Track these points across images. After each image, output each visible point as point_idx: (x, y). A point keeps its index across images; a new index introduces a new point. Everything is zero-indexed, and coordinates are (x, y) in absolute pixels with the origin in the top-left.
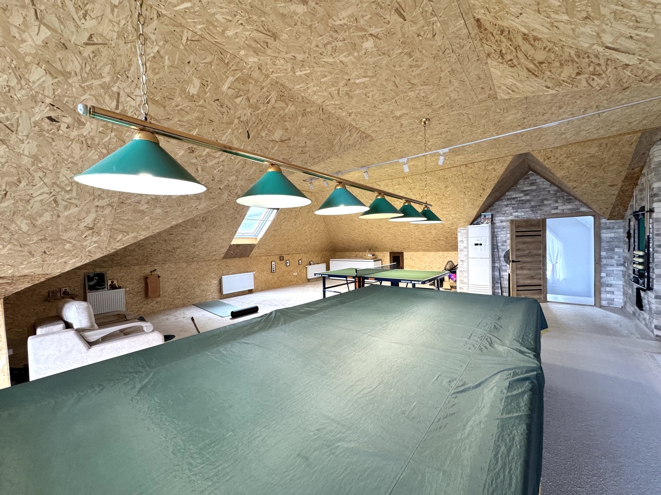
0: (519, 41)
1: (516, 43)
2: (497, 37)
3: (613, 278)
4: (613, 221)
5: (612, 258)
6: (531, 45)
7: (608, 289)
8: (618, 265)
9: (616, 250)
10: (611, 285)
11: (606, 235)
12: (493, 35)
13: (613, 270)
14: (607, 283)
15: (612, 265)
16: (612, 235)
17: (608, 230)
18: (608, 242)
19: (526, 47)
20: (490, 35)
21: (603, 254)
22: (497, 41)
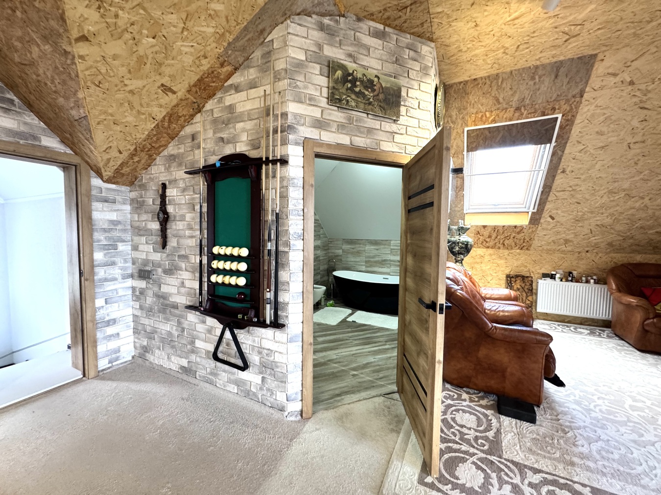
3: (116, 305)
4: (113, 186)
5: (113, 264)
7: (110, 330)
8: (125, 277)
9: (121, 247)
10: (114, 321)
11: (101, 214)
13: (116, 290)
14: (107, 318)
15: (115, 279)
16: (114, 216)
17: (106, 204)
18: (105, 230)
21: (98, 256)
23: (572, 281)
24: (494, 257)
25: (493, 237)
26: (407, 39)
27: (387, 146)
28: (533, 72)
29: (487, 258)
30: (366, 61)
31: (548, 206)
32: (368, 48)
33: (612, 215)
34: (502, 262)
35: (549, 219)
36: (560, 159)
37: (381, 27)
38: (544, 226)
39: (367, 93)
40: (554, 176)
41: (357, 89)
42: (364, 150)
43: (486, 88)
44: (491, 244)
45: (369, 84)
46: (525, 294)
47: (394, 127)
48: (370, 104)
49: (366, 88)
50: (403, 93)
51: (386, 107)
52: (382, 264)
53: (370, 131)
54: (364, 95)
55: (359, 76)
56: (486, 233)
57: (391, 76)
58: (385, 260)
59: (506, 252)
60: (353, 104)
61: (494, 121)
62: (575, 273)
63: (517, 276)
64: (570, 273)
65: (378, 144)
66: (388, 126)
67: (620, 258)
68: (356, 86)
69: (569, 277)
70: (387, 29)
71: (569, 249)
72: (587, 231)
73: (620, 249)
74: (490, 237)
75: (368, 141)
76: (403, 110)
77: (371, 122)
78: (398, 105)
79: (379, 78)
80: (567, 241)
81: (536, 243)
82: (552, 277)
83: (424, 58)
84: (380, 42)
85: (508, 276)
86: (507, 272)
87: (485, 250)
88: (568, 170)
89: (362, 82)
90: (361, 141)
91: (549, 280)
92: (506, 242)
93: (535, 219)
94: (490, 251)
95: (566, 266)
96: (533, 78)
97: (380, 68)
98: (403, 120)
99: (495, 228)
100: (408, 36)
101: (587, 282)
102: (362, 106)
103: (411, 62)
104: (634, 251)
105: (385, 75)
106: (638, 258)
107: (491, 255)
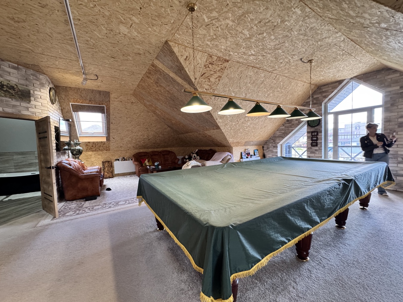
0: (218, 74)
1: (217, 72)
2: (220, 66)
6: (217, 78)
12: (221, 64)
19: (216, 76)
20: (221, 63)
22: (218, 65)
23: (124, 160)
24: (96, 155)
25: (94, 147)
26: (31, 72)
27: (25, 113)
28: (93, 91)
29: (93, 156)
30: (9, 78)
31: (111, 134)
32: (9, 73)
33: (130, 138)
34: (100, 156)
35: (113, 139)
36: (109, 119)
37: (16, 65)
38: (112, 141)
39: (10, 91)
40: (110, 125)
41: (5, 89)
42: (13, 114)
43: (76, 91)
44: (94, 149)
45: (12, 88)
46: (109, 168)
47: (28, 105)
48: (13, 95)
49: (10, 89)
50: (32, 92)
51: (22, 97)
52: (30, 166)
53: (14, 106)
54: (9, 92)
55: (5, 84)
56: (91, 145)
57: (24, 85)
58: (32, 163)
59: (101, 152)
60: (3, 95)
61: (81, 103)
62: (125, 158)
63: (106, 162)
64: (124, 158)
65: (20, 111)
66: (24, 104)
67: (137, 151)
68: (4, 88)
69: (124, 159)
70: (19, 66)
71: (123, 149)
72: (126, 143)
73: (137, 148)
74: (92, 146)
75: (14, 110)
76: (32, 98)
77: (14, 102)
78: (30, 97)
79: (17, 86)
80: (121, 147)
81: (111, 148)
82: (118, 160)
83: (41, 80)
84: (15, 71)
85: (103, 162)
86: (102, 160)
87: (92, 152)
88: (113, 123)
89: (7, 86)
90: (9, 110)
91: (117, 161)
92: (100, 148)
93: (108, 138)
94: (94, 152)
95: (122, 156)
96: (93, 93)
97: (17, 81)
98: (32, 102)
99: (94, 143)
100: (32, 71)
101: (129, 160)
102: (9, 96)
103: (34, 81)
104: (140, 149)
105: (21, 84)
106: (141, 151)
107: (95, 154)
